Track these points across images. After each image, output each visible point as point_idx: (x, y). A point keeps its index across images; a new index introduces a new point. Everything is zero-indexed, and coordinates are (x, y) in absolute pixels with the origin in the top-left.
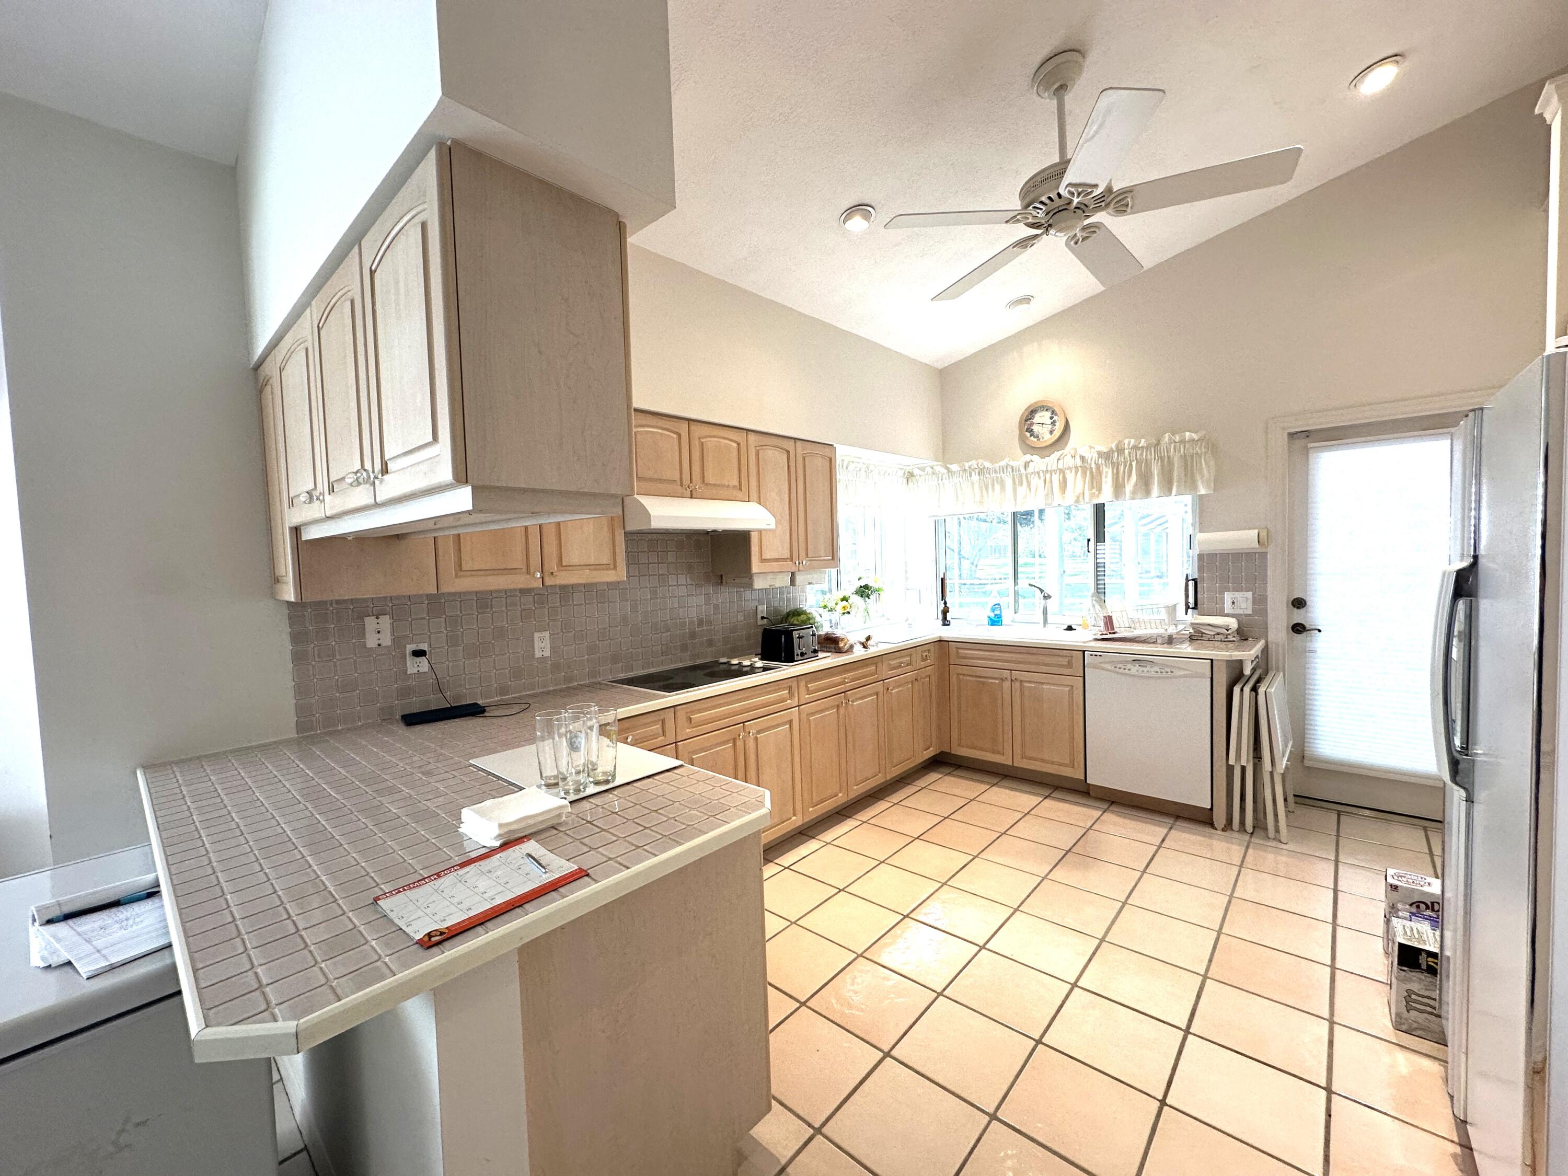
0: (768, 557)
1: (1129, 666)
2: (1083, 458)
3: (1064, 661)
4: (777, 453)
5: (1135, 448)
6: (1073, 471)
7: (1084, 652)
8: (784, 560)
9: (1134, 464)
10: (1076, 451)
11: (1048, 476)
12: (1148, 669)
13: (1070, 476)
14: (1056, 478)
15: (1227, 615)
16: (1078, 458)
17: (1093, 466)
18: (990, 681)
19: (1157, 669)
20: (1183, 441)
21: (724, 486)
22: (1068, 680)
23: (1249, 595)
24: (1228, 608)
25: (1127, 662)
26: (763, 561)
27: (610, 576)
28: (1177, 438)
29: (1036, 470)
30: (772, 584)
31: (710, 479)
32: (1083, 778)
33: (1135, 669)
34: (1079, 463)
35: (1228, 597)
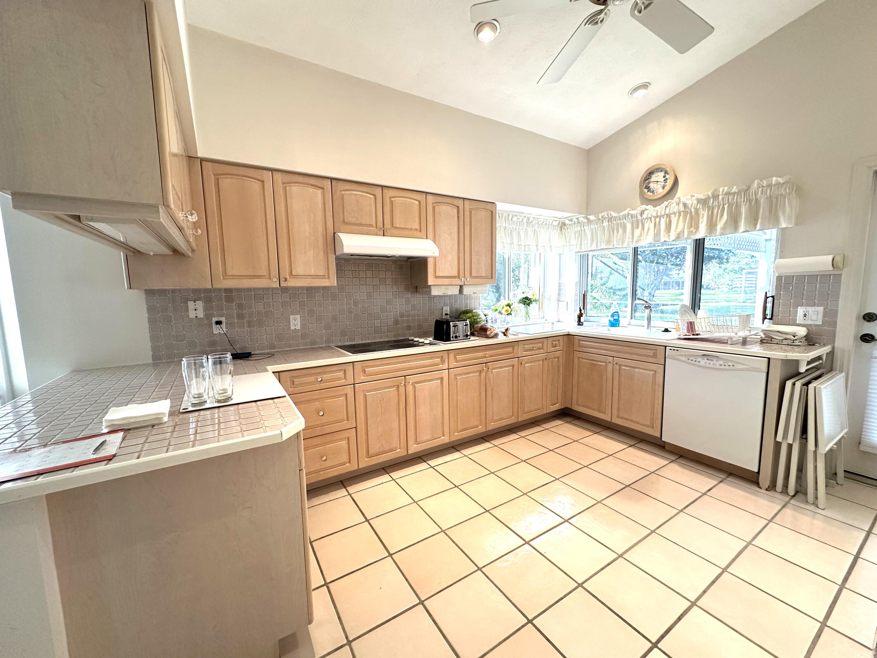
0: (441, 275)
1: (699, 359)
2: (685, 205)
3: (651, 353)
4: (449, 208)
5: (728, 194)
6: (677, 215)
7: (666, 347)
8: (455, 277)
9: (726, 206)
10: (680, 200)
11: (658, 220)
12: (714, 362)
13: (674, 219)
14: (663, 221)
15: (799, 325)
16: (681, 205)
17: (693, 210)
18: (600, 363)
19: (721, 362)
20: (770, 186)
21: (407, 229)
22: (654, 367)
23: (821, 309)
24: (800, 319)
25: (698, 356)
26: (437, 277)
27: (325, 283)
28: (765, 183)
29: (649, 216)
30: (445, 292)
31: (397, 224)
32: (659, 436)
33: (703, 362)
34: (682, 209)
35: (801, 311)
